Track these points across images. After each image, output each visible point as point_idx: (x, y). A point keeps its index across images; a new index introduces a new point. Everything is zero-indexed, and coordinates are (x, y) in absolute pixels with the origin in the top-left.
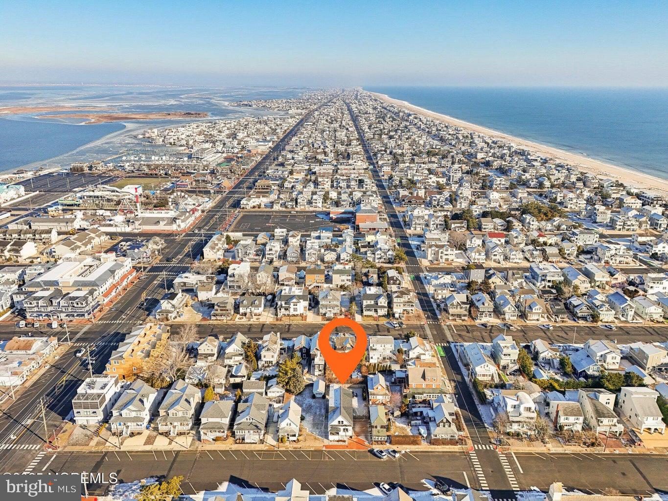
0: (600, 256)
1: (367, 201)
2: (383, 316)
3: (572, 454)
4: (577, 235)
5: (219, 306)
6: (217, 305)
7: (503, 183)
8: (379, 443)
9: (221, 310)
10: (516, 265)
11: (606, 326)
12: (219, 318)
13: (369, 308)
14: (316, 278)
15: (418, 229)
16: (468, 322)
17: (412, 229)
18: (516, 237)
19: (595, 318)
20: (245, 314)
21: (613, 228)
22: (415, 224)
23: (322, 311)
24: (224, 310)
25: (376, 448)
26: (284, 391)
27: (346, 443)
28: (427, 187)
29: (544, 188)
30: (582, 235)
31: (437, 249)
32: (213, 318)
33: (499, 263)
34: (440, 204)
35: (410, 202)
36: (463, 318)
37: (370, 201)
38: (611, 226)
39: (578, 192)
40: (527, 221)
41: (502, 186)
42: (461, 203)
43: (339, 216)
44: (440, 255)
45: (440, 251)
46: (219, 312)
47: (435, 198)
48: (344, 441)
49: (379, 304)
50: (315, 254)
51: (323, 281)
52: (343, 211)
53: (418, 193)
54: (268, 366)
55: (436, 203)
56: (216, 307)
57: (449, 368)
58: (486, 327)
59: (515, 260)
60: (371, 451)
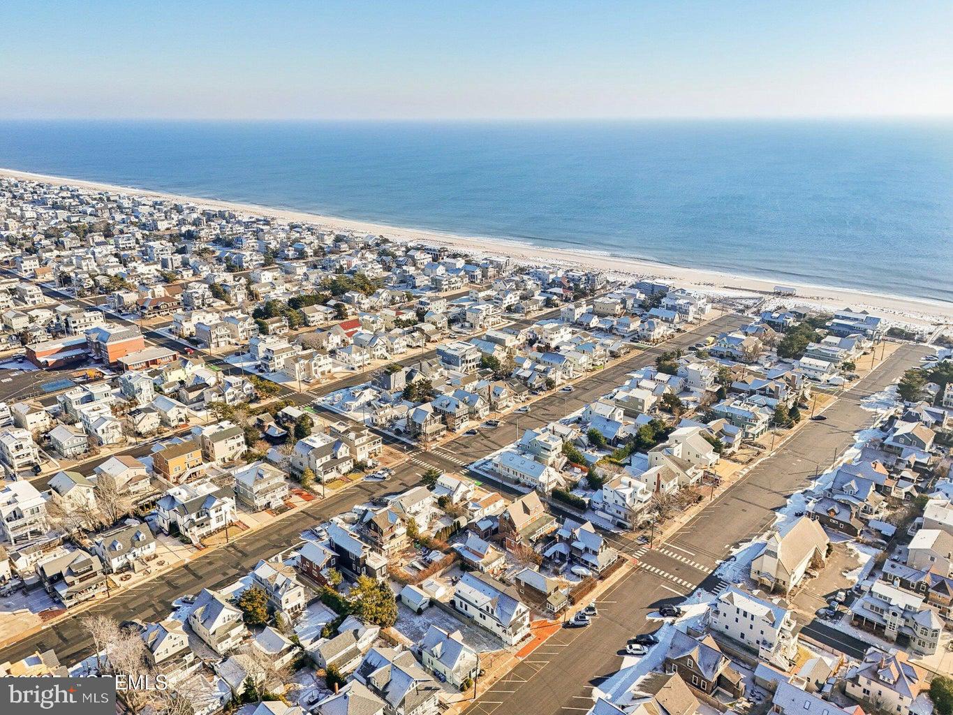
0: (472, 321)
1: (82, 321)
2: (350, 472)
3: (698, 515)
4: (428, 304)
5: (74, 574)
6: (70, 572)
7: (255, 258)
8: (562, 611)
9: (81, 580)
10: (404, 356)
11: (564, 389)
12: (82, 597)
13: (327, 468)
14: (187, 460)
15: (222, 344)
16: (451, 437)
17: (213, 346)
18: (373, 322)
19: (550, 384)
20: (128, 567)
21: (440, 290)
22: (217, 337)
23: (260, 502)
24: (88, 577)
25: (570, 616)
26: (378, 628)
27: (534, 636)
28: (145, 281)
29: (307, 256)
30: (433, 303)
31: (306, 362)
32: (68, 603)
33: (386, 358)
34: (207, 301)
35: (157, 308)
36: (442, 433)
37: (88, 320)
38: (436, 288)
39: (359, 255)
40: (356, 300)
41: (255, 263)
42: (235, 295)
43: (61, 356)
44: (314, 368)
45: (313, 363)
46: (78, 585)
47: (197, 295)
48: (529, 635)
49: (339, 457)
50: (117, 427)
51: (200, 461)
52: (61, 346)
53: (153, 293)
54: (298, 614)
55: (200, 301)
56: (69, 579)
57: (506, 494)
58: (475, 433)
59: (401, 350)
60: (567, 625)
